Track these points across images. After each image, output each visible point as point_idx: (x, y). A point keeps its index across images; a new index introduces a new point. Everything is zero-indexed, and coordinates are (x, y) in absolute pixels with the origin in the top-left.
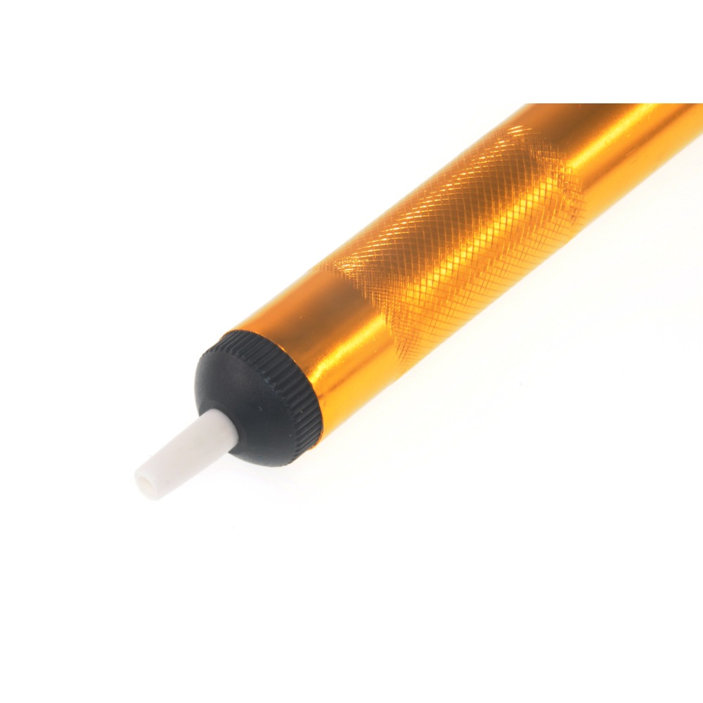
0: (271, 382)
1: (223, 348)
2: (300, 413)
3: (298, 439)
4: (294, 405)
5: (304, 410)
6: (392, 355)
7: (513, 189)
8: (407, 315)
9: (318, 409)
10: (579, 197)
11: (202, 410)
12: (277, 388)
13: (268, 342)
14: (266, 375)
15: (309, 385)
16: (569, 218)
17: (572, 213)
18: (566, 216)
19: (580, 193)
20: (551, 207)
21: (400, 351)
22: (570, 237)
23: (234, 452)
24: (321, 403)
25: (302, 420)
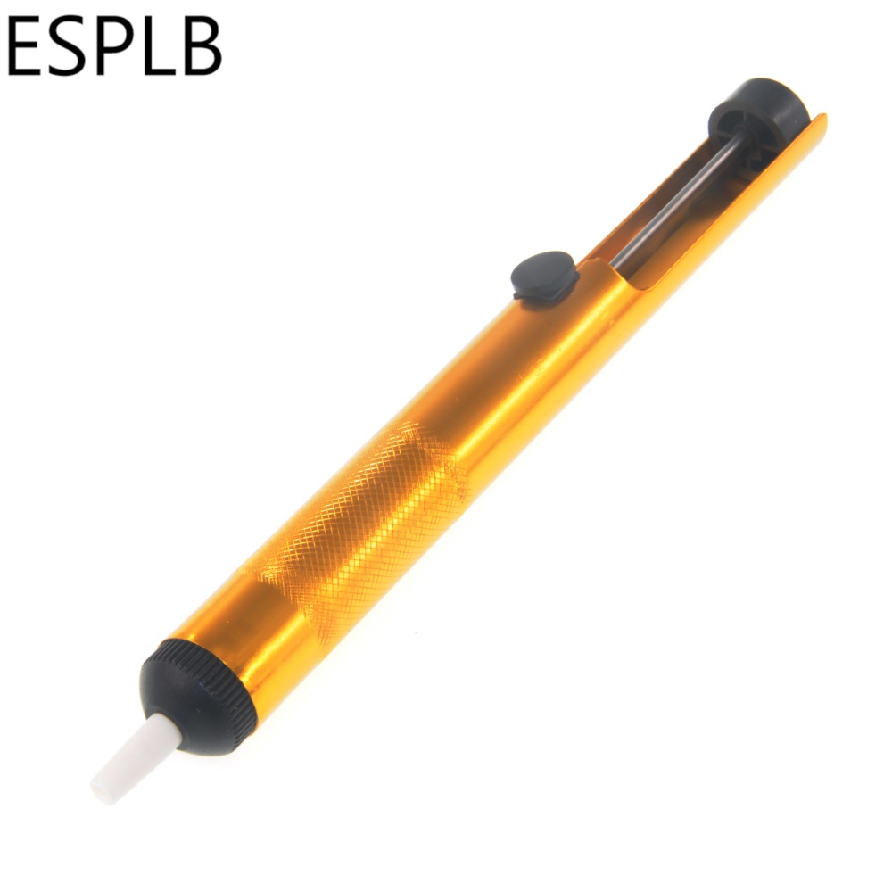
0: (206, 685)
1: (160, 657)
2: (235, 710)
3: (236, 733)
4: (228, 703)
5: (238, 707)
6: (314, 643)
7: (406, 480)
8: (323, 606)
9: (251, 703)
10: (464, 479)
11: (148, 714)
12: (211, 690)
13: (200, 648)
14: (201, 679)
15: (241, 684)
16: (459, 498)
17: (460, 494)
18: (455, 497)
19: (465, 476)
20: (441, 491)
21: (320, 639)
22: (461, 513)
23: (181, 748)
24: (253, 698)
25: (238, 716)
